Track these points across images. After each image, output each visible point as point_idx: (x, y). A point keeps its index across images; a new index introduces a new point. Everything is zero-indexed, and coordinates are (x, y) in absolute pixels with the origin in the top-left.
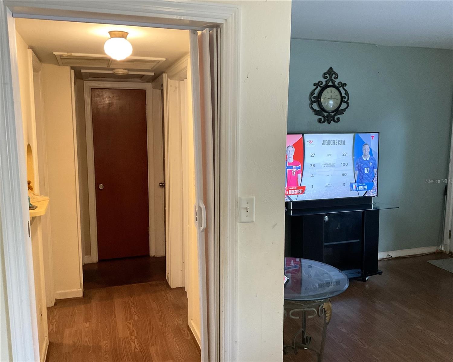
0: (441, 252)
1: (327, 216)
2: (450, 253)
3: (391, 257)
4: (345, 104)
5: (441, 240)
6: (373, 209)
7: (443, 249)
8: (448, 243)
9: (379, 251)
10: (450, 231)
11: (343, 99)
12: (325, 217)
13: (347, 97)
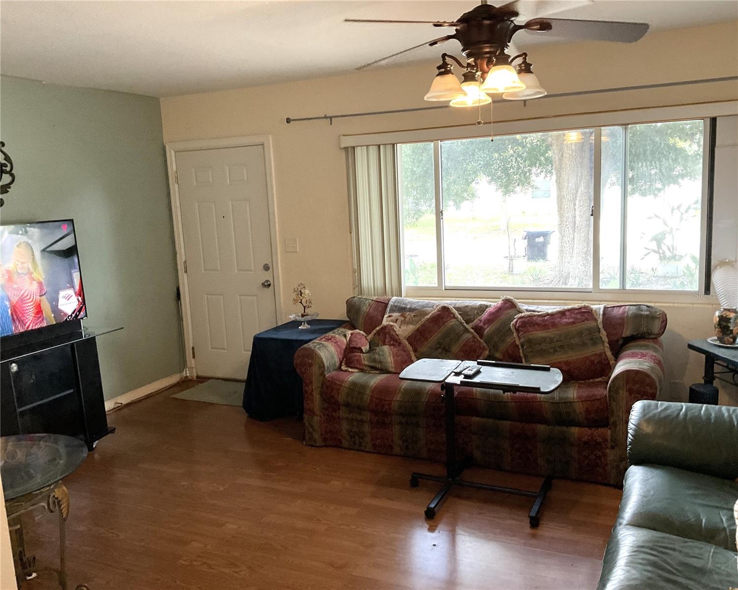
0: (186, 379)
1: (14, 365)
2: (198, 377)
3: (120, 405)
4: (8, 175)
5: (183, 364)
6: (84, 338)
7: (188, 375)
8: (193, 366)
9: (105, 400)
10: (193, 348)
11: (4, 168)
12: (12, 366)
13: (9, 165)
